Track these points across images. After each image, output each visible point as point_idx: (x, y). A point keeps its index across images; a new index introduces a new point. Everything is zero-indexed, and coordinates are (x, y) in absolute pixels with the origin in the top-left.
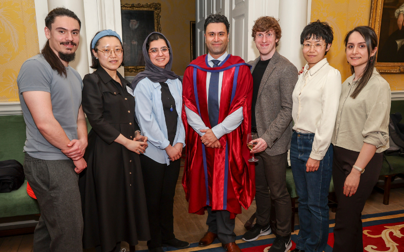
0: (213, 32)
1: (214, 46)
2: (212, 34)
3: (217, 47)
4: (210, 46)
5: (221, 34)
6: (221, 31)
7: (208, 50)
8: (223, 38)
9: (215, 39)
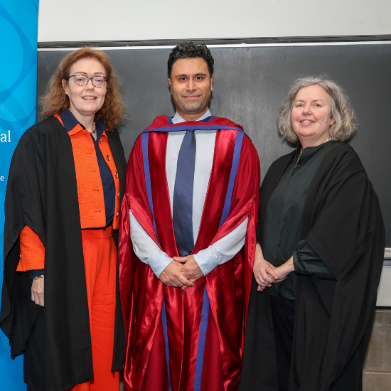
0: (184, 75)
1: (187, 99)
2: (183, 78)
3: (193, 101)
4: (179, 99)
5: (199, 77)
6: (198, 72)
7: (176, 107)
8: (202, 85)
9: (188, 86)
